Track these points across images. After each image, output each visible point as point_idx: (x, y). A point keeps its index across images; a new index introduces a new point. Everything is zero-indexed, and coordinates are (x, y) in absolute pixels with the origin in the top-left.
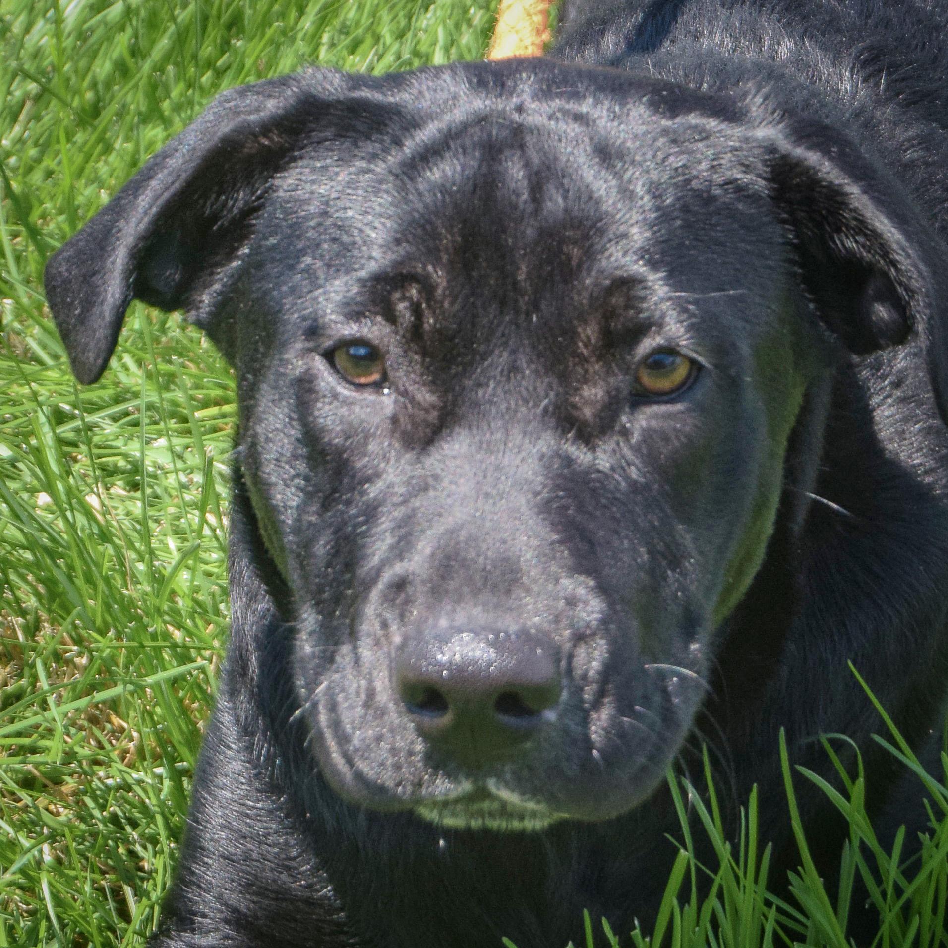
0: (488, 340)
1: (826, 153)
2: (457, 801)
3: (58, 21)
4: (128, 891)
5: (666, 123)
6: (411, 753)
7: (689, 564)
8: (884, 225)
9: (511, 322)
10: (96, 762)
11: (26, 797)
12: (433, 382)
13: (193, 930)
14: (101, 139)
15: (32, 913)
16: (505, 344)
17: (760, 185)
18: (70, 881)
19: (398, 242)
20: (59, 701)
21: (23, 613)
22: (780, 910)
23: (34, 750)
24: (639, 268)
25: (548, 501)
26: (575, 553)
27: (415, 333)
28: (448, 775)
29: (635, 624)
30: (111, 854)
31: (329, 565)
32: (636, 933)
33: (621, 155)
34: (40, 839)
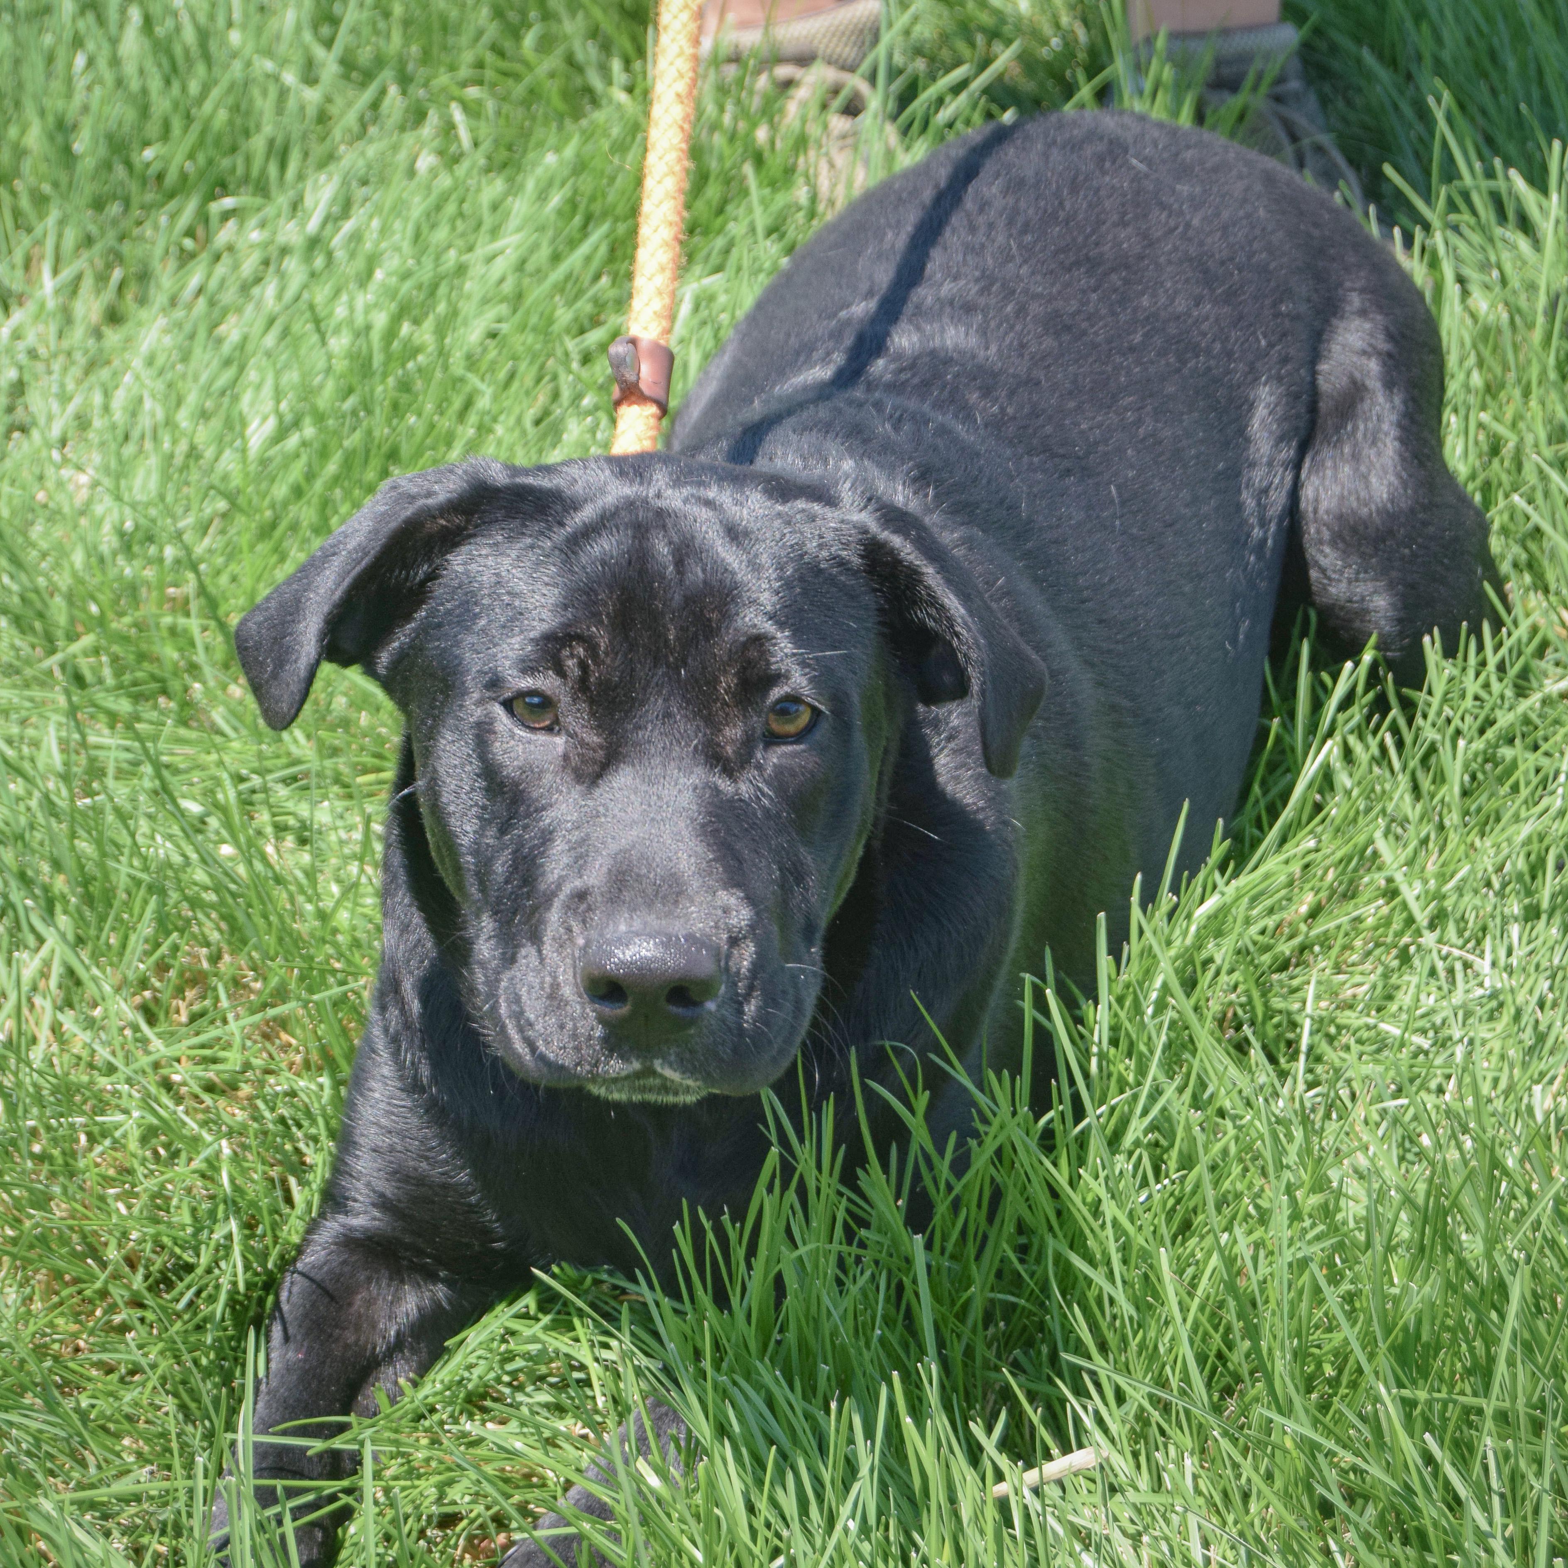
0: (644, 689)
1: (906, 536)
2: (627, 1077)
3: (244, 451)
4: (292, 1181)
5: (779, 508)
6: (590, 1038)
7: (811, 881)
8: (952, 602)
9: (664, 674)
10: (268, 1072)
11: (207, 1098)
12: (599, 726)
13: (346, 1213)
14: (276, 550)
15: (212, 1197)
16: (659, 693)
17: (856, 561)
18: (244, 1172)
19: (565, 607)
20: (237, 1017)
21: (208, 944)
22: (849, 1200)
23: (215, 1061)
24: (769, 627)
25: (703, 826)
26: (727, 869)
27: (583, 685)
28: (622, 1057)
29: (775, 928)
30: (279, 1149)
31: (507, 882)
32: (726, 1218)
33: (747, 533)
34: (219, 1135)
